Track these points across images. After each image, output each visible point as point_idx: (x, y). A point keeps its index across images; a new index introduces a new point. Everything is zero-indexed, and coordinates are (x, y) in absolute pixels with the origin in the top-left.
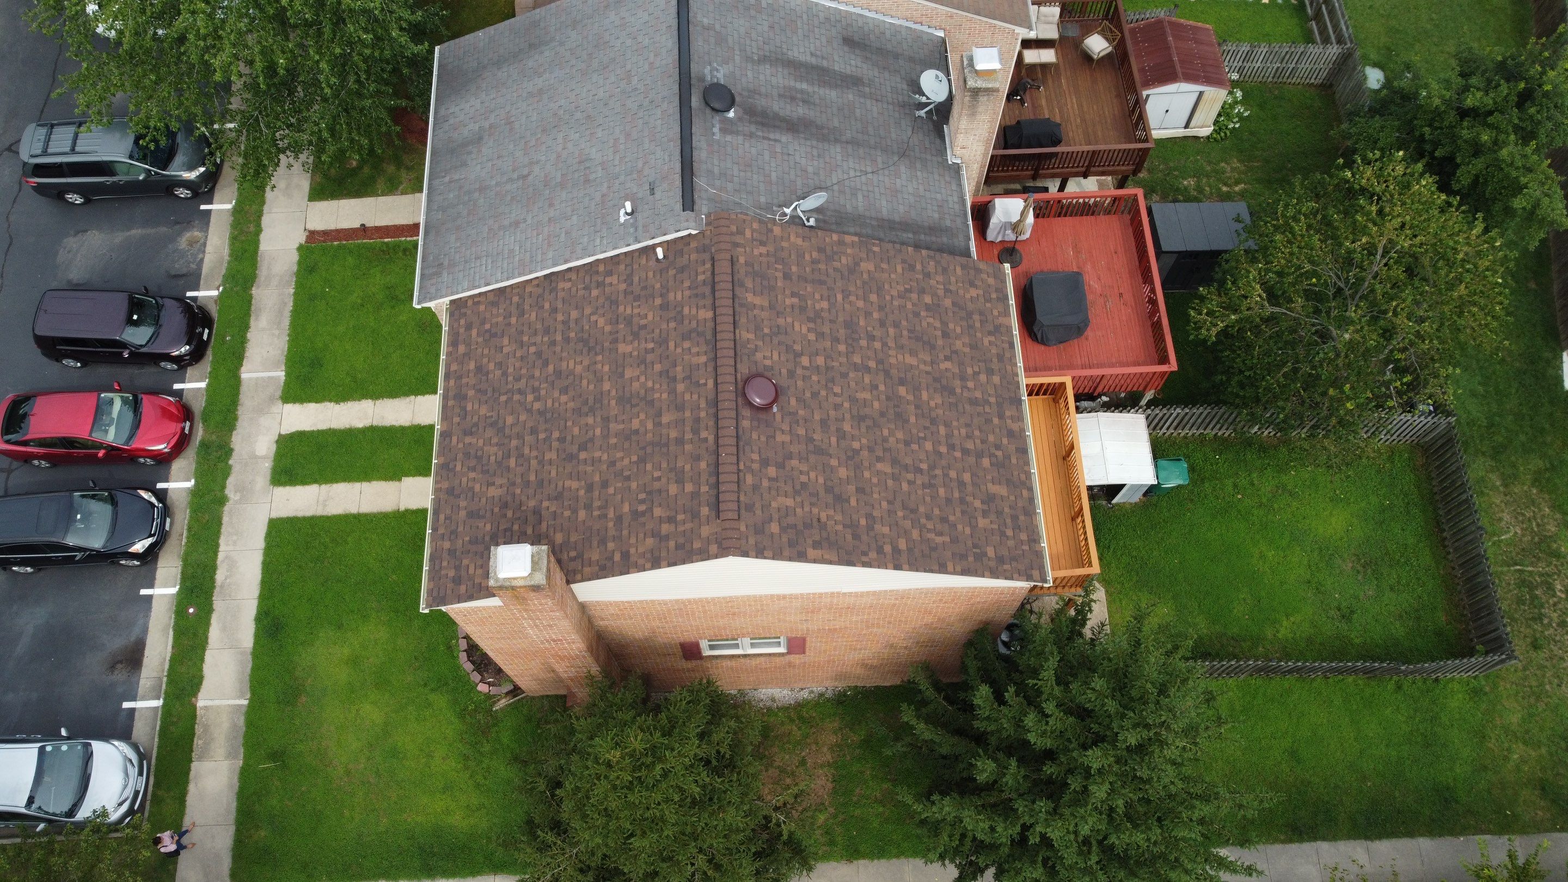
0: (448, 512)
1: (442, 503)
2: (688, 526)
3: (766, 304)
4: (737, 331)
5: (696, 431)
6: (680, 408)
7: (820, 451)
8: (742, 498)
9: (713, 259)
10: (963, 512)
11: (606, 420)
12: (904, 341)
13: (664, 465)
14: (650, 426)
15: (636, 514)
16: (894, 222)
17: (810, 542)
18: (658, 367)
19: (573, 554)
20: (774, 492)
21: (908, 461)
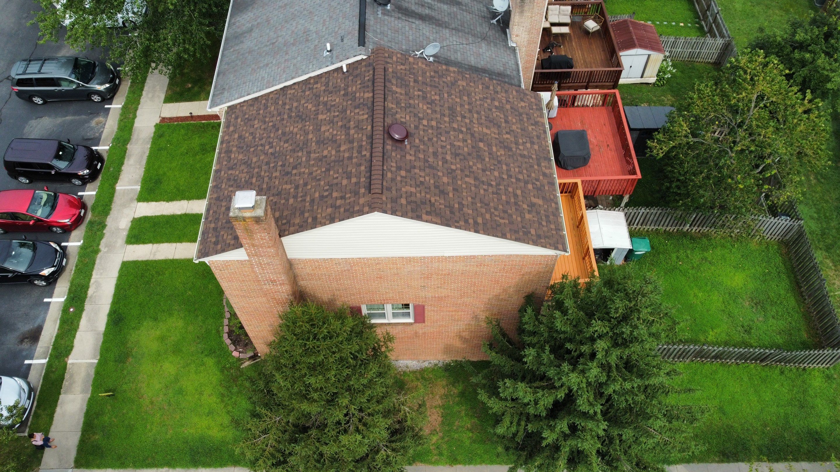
0: (215, 209)
1: (212, 205)
2: (352, 199)
3: (403, 92)
4: (386, 103)
5: (359, 152)
6: (351, 142)
7: (431, 167)
8: (384, 184)
9: (374, 69)
10: (516, 210)
11: (309, 153)
12: (483, 121)
13: (340, 171)
14: (333, 152)
15: (322, 197)
16: (478, 68)
17: (424, 211)
18: (340, 124)
19: (284, 221)
20: (404, 184)
21: (484, 179)
